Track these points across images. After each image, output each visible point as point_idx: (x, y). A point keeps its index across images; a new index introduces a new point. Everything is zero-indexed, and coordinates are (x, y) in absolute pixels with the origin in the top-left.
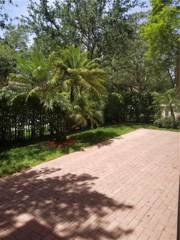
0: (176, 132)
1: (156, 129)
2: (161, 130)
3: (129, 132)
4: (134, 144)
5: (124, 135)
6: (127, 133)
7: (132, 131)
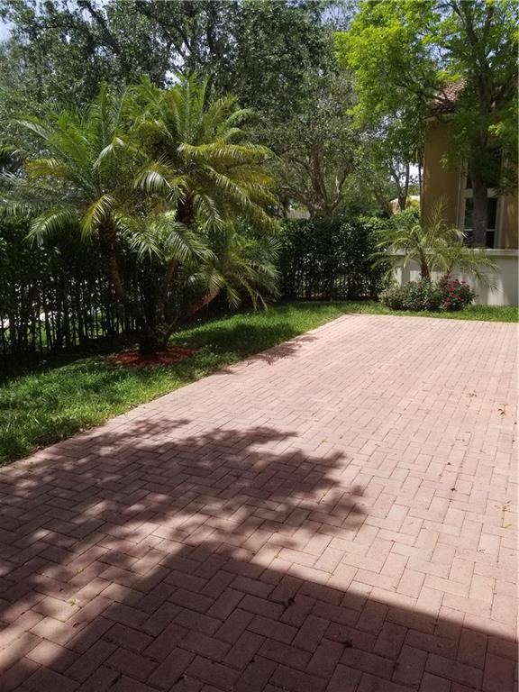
0: (438, 320)
1: (387, 314)
2: (400, 315)
3: (325, 323)
4: (352, 350)
5: (316, 330)
6: (319, 325)
7: (329, 321)
